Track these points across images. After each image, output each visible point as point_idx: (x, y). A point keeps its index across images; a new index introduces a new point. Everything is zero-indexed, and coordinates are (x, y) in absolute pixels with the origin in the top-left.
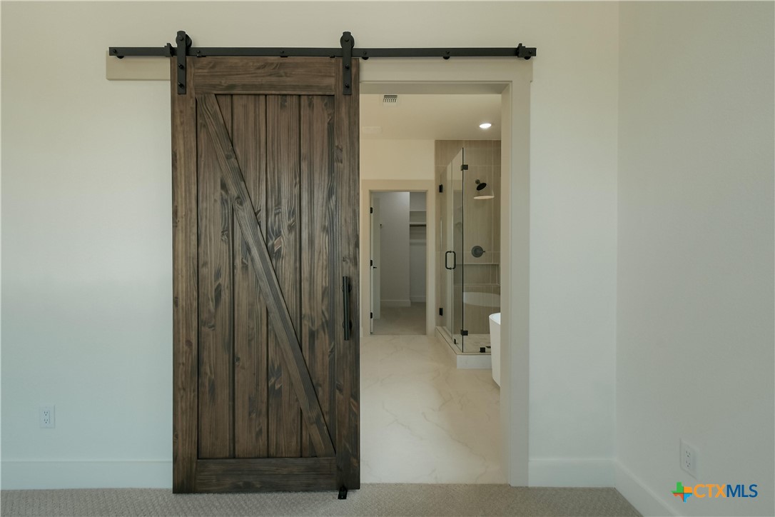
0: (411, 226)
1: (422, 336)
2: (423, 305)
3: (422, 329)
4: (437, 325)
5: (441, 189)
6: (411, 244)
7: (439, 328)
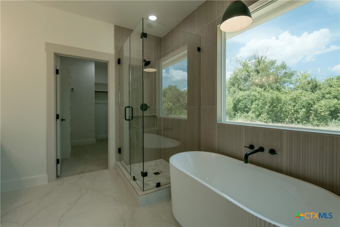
0: (96, 92)
1: (105, 170)
2: (105, 141)
3: (105, 165)
4: (117, 161)
5: (119, 61)
6: (96, 103)
7: (118, 163)
